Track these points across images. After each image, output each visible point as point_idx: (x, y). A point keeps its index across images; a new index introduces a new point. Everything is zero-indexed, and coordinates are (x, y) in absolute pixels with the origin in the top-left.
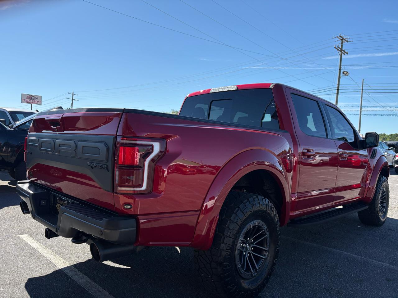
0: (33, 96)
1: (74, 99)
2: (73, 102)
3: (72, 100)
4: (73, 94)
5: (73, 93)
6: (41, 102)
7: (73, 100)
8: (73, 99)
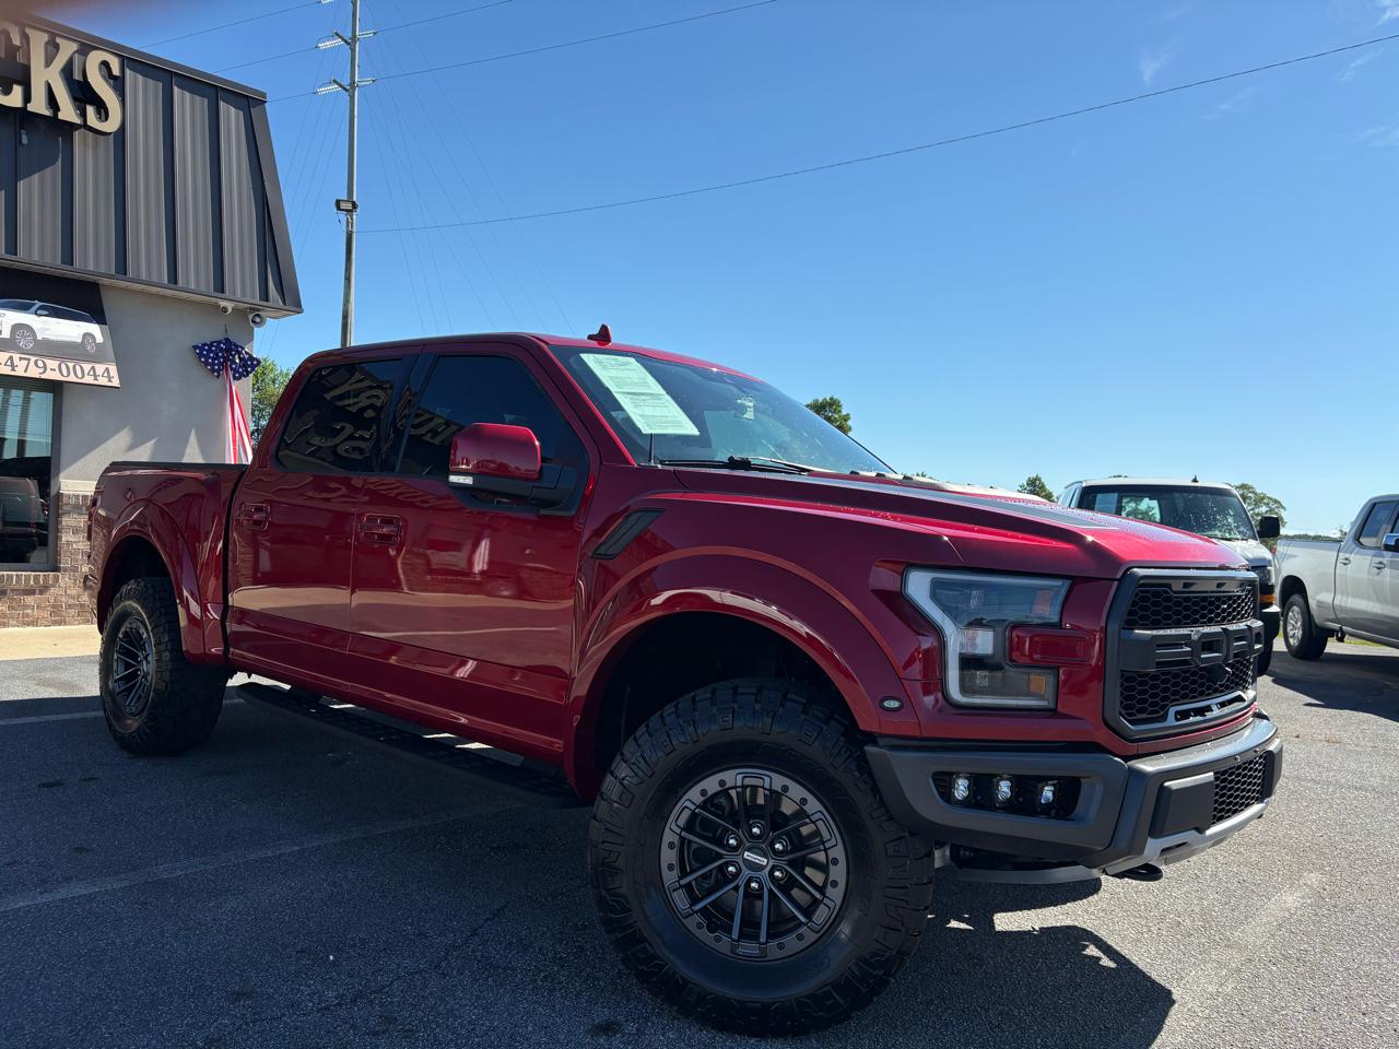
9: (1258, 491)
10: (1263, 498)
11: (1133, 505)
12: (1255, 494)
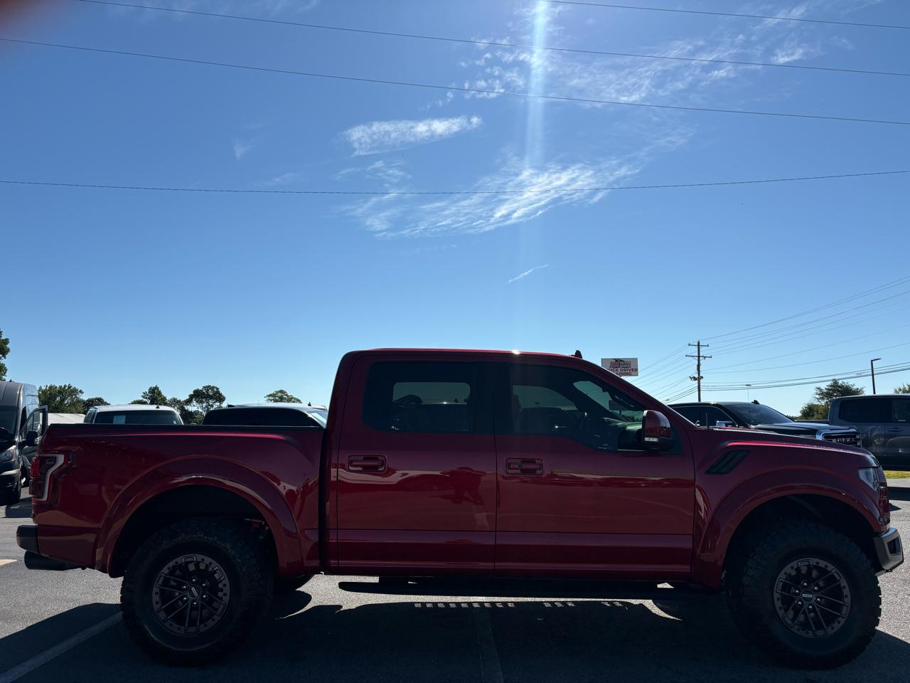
0: (621, 361)
1: (701, 355)
2: (701, 362)
3: (697, 358)
4: (699, 345)
5: (699, 343)
6: (636, 370)
7: (701, 358)
8: (699, 357)
9: (289, 394)
10: (292, 398)
11: (218, 404)
12: (287, 396)
